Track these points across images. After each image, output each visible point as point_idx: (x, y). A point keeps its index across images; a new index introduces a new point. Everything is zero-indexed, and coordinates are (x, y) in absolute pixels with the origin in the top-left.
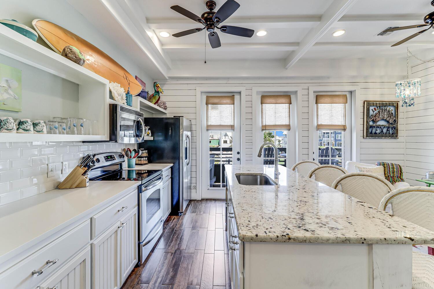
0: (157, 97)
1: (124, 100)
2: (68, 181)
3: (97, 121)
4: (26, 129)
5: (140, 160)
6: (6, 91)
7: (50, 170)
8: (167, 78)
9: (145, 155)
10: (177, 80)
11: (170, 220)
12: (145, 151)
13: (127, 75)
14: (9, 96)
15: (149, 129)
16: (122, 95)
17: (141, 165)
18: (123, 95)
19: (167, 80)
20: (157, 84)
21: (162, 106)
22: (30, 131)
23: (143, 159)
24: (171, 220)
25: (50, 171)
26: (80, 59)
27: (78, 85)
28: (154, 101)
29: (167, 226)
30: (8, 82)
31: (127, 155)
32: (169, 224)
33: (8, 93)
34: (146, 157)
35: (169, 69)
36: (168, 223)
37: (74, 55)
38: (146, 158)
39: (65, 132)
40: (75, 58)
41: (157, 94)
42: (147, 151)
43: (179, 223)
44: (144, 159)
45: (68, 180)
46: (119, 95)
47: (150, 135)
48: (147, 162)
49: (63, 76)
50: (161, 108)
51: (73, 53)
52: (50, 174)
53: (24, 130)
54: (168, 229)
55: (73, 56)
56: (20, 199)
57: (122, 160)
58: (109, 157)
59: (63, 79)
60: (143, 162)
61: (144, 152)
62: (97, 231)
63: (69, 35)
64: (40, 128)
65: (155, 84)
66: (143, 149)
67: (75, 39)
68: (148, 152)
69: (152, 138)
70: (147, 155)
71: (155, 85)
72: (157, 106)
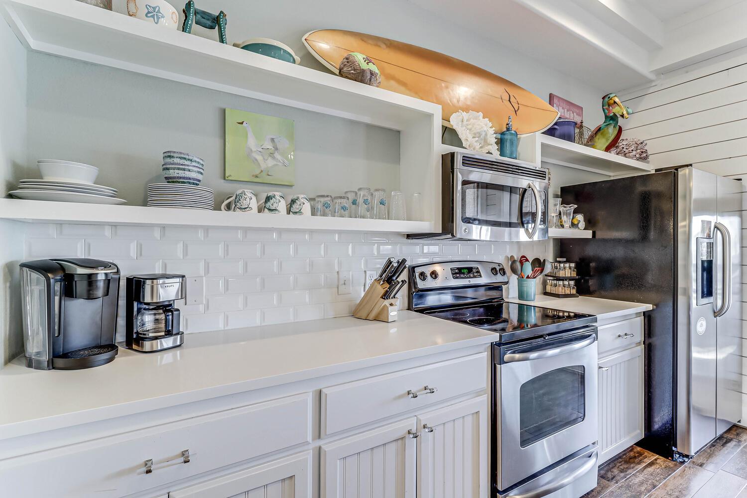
0: (612, 132)
1: (489, 145)
2: (364, 306)
3: (420, 193)
4: (272, 209)
5: (556, 285)
6: (271, 155)
7: (342, 282)
8: (652, 76)
9: (568, 275)
10: (687, 72)
11: (637, 460)
12: (567, 265)
13: (512, 91)
14: (275, 163)
15: (576, 212)
16: (484, 134)
17: (558, 296)
18: (486, 135)
19: (651, 81)
20: (611, 99)
21: (634, 153)
22: (277, 212)
23: (561, 283)
24: (639, 463)
25: (342, 285)
26: (363, 71)
27: (399, 132)
28: (603, 142)
29: (622, 475)
30: (274, 141)
31: (514, 271)
32: (629, 471)
33: (274, 158)
34: (571, 279)
35: (654, 49)
36: (628, 468)
37: (351, 67)
38: (572, 283)
39: (347, 212)
40: (352, 72)
41: (611, 122)
42: (573, 265)
43: (665, 485)
44: (566, 283)
45: (364, 304)
46: (477, 135)
47: (582, 225)
48: (574, 291)
49: (367, 120)
50: (629, 157)
51: (351, 63)
52: (342, 288)
53: (270, 210)
54: (619, 484)
55: (350, 69)
56: (293, 321)
57: (499, 278)
58: (465, 271)
59: (369, 127)
60: (560, 291)
61: (565, 268)
62: (331, 424)
63: (370, 42)
64: (297, 207)
65: (606, 99)
66: (565, 260)
67: (384, 46)
68: (576, 268)
69: (588, 234)
70: (574, 274)
71: (607, 102)
72: (617, 154)
